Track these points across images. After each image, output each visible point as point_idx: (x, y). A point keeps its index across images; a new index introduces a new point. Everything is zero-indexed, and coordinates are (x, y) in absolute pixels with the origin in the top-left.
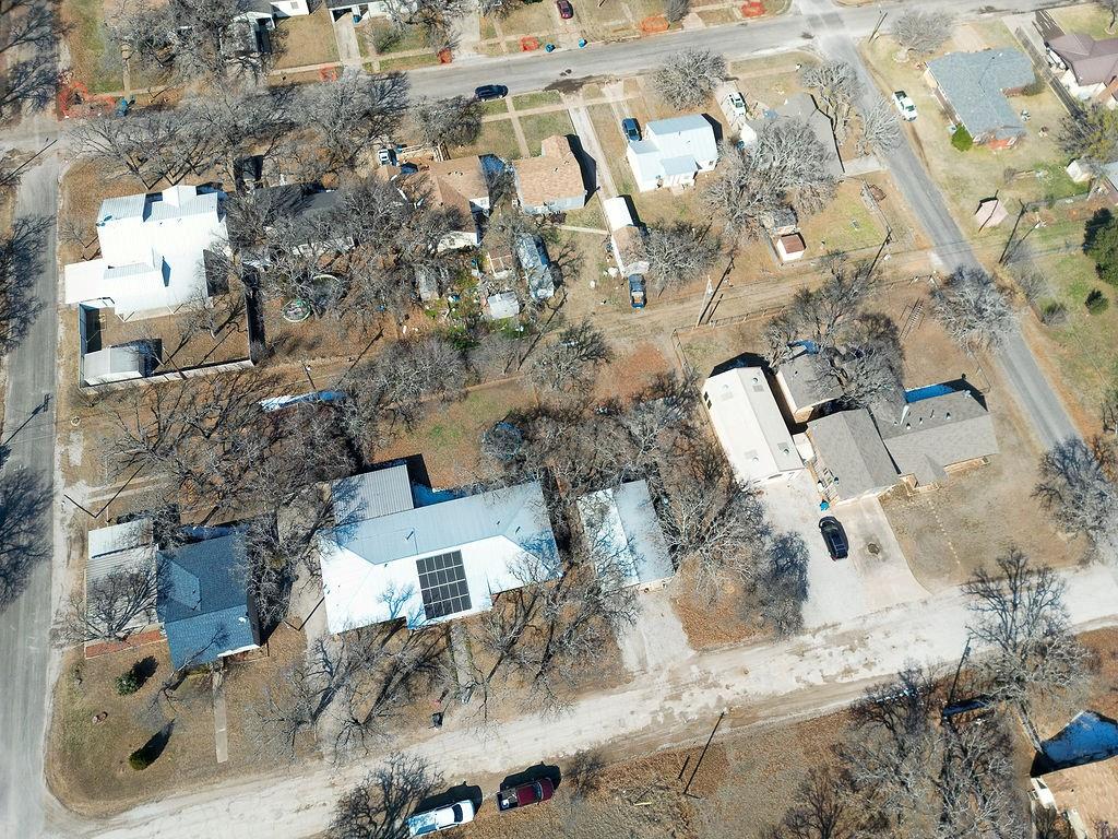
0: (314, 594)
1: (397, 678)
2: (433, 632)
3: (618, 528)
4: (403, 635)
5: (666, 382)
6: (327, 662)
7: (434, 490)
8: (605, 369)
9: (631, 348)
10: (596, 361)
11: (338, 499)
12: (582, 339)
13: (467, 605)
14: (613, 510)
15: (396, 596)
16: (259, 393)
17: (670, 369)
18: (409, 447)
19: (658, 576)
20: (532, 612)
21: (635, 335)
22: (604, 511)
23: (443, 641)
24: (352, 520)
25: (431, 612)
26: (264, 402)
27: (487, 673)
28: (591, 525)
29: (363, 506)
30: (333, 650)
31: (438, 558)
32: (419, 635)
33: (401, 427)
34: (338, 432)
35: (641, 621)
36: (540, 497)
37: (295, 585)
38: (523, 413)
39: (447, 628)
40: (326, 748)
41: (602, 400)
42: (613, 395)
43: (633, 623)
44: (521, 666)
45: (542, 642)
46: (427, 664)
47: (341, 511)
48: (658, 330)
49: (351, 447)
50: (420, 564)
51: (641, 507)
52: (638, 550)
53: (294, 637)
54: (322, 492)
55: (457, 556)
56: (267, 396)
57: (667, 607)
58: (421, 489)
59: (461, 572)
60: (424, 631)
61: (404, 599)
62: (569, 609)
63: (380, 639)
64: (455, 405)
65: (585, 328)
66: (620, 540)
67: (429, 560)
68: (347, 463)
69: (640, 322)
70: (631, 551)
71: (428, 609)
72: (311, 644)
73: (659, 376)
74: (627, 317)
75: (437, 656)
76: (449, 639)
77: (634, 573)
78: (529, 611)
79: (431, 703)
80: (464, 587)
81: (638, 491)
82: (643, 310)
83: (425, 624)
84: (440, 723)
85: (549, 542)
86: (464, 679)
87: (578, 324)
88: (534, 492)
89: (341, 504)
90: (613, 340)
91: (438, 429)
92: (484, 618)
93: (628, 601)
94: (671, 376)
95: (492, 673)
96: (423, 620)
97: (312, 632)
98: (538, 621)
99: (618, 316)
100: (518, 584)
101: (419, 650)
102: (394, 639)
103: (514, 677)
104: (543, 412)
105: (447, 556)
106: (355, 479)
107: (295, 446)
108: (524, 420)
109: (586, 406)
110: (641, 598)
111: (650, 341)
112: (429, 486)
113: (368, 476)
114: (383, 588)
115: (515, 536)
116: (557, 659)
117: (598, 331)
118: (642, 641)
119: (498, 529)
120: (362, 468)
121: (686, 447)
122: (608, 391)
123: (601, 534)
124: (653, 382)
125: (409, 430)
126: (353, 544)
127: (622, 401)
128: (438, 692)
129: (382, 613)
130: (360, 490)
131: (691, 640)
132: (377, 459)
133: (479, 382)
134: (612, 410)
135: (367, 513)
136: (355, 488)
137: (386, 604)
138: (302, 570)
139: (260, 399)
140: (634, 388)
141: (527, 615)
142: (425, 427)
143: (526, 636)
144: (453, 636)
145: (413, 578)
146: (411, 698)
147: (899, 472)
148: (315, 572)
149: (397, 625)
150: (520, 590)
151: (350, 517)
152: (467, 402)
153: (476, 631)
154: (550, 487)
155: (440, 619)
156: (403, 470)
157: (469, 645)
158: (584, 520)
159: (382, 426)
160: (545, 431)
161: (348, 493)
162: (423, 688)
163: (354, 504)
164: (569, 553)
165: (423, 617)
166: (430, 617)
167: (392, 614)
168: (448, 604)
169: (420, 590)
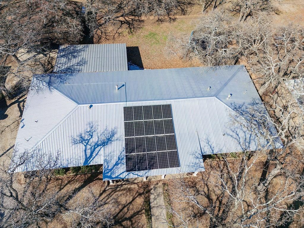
15: (95, 139)
23: (140, 201)
24: (70, 71)
29: (83, 63)
31: (147, 108)
50: (128, 111)
55: (167, 110)
59: (170, 126)
61: (104, 144)
63: (70, 188)
67: (138, 109)
71: (128, 159)
75: (130, 219)
76: (147, 202)
80: (172, 141)
83: (122, 176)
91: (153, 34)
96: (121, 171)
105: (157, 107)
106: (80, 47)
114: (82, 129)
115: (229, 99)
135: (84, 68)
136: (79, 51)
137: (82, 146)
151: (68, 69)
152: (175, 23)
163: (74, 61)
165: (122, 168)
166: (129, 170)
167: (87, 160)
168: (152, 158)
169: (124, 138)
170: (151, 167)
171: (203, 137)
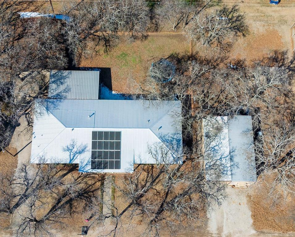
0: (28, 137)
1: (64, 200)
2: (94, 178)
3: (225, 142)
4: (75, 175)
5: (280, 56)
6: (26, 179)
7: (113, 92)
8: (241, 40)
9: (262, 30)
10: (236, 33)
11: (53, 82)
12: (230, 16)
13: (118, 166)
14: (225, 131)
15: (75, 150)
16: (19, 7)
17: (284, 49)
18: (104, 61)
19: (245, 179)
20: (157, 181)
21: (267, 22)
22: (219, 129)
23: (99, 184)
24: (58, 97)
25: (95, 165)
26: (22, 13)
27: (120, 211)
28: (208, 136)
29: (67, 90)
30: (31, 173)
31: (106, 133)
32: (85, 177)
33: (101, 48)
35: (225, 203)
36: (180, 110)
37: (18, 129)
38: (180, 56)
39: (103, 178)
40: (15, 229)
41: (234, 60)
42: (242, 58)
43: (220, 204)
44: (143, 212)
45: (159, 201)
46: (86, 195)
47: (54, 91)
48: (283, 21)
49: (69, 55)
50: (94, 134)
51: (245, 132)
52: (236, 159)
53: (11, 159)
54: (45, 77)
55: (118, 135)
56: (25, 10)
57: (244, 200)
58: (105, 90)
59: (118, 145)
60: (88, 175)
61: (80, 153)
63: (61, 173)
64: (138, 42)
65: (234, 10)
66: (225, 150)
67: (101, 133)
68: (63, 61)
69: (273, 14)
70: (231, 159)
71: (93, 163)
72: (19, 166)
73: (276, 52)
74: (264, 9)
75: (93, 192)
76: (102, 184)
77: (229, 173)
78: (155, 180)
79: (83, 219)
80: (118, 155)
81: (246, 122)
82: (276, 5)
83: (89, 171)
84: (86, 233)
85: (178, 141)
86: (106, 211)
87: (230, 6)
88: (177, 106)
89: (54, 86)
90: (251, 21)
91: (125, 55)
92: (126, 177)
93: (219, 190)
94: (284, 54)
95: (124, 211)
96: (89, 169)
97: (21, 159)
98: (159, 187)
99: (258, 6)
100: (152, 161)
101: (82, 185)
102: (69, 176)
103: (137, 218)
104: (193, 57)
105: (112, 133)
106: (66, 73)
108: (179, 61)
109: (222, 61)
110: (228, 190)
111: (276, 28)
112: (111, 89)
113: (74, 73)
114: (69, 143)
116: (166, 214)
117: (242, 14)
118: (222, 217)
119: (148, 124)
120: (71, 66)
121: (282, 102)
122: (239, 54)
123: (213, 144)
124: (272, 54)
125: (106, 51)
126: (56, 111)
127: (247, 63)
128: (89, 214)
129: (64, 158)
130: (67, 80)
131: (254, 224)
132: (82, 65)
133: (157, 30)
134: (239, 66)
135: (69, 95)
136: (64, 78)
137: (68, 153)
138: (23, 121)
139: (20, 11)
140: (257, 55)
141: (153, 182)
142: (116, 52)
143: (150, 195)
144: (105, 182)
145: (88, 141)
146: (71, 212)
148: (30, 123)
149: (73, 167)
150: (152, 166)
151: (58, 95)
153: (120, 183)
155: (99, 171)
156: (96, 74)
157: (114, 191)
158: (204, 131)
159: (90, 44)
160: (193, 69)
161: (59, 80)
162: (80, 209)
163: (62, 88)
164: (191, 150)
165: (89, 167)
166: (93, 168)
167: (71, 160)
168: (106, 163)
169: (91, 150)
170: (105, 168)
171: (137, 153)
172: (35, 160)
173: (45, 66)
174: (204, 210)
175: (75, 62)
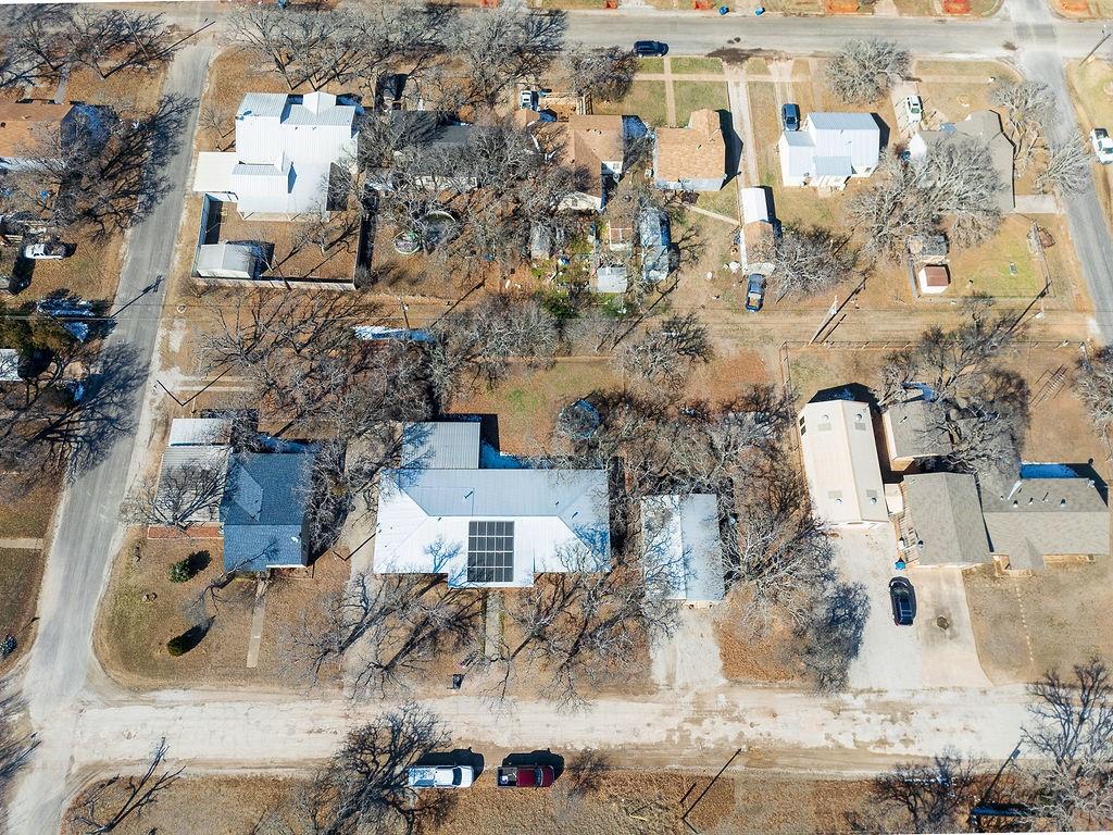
0: (367, 529)
1: (426, 632)
2: (471, 594)
3: (676, 537)
4: (441, 589)
5: (762, 395)
6: (364, 599)
7: (501, 454)
8: (701, 369)
9: (734, 352)
10: (694, 357)
11: (408, 442)
12: (684, 331)
13: (509, 578)
14: (676, 518)
15: (442, 551)
16: (354, 318)
17: (769, 383)
18: (486, 403)
19: (707, 597)
20: (571, 599)
21: (742, 339)
22: (666, 516)
23: (478, 604)
24: (417, 466)
25: (473, 576)
26: (358, 328)
27: (513, 651)
28: (649, 527)
29: (430, 454)
30: (372, 587)
31: (491, 524)
32: (457, 593)
33: (482, 382)
34: (421, 377)
35: (678, 635)
36: (605, 488)
37: (351, 516)
38: (606, 395)
39: (485, 593)
40: (349, 679)
41: (690, 400)
42: (702, 398)
43: (670, 636)
44: (548, 652)
45: (575, 631)
46: (458, 623)
47: (409, 453)
48: (767, 338)
49: (430, 393)
50: (472, 525)
51: (706, 522)
52: (693, 565)
53: (340, 566)
54: (394, 430)
55: (510, 526)
56: (362, 322)
57: (709, 629)
58: (490, 449)
59: (510, 544)
60: (461, 591)
61: (450, 556)
62: (607, 606)
63: (418, 588)
64: (541, 372)
65: (690, 320)
66: (676, 550)
67: (482, 524)
68: (424, 408)
69: (750, 326)
70: (685, 564)
71: (470, 572)
72: (354, 576)
73: (756, 389)
74: (738, 318)
75: (469, 617)
76: (485, 606)
77: (683, 587)
78: (568, 597)
79: (455, 662)
80: (509, 558)
81: (706, 504)
82: (756, 313)
83: (464, 585)
84: (459, 684)
85: (603, 535)
86: (490, 650)
87: (684, 314)
88: (599, 480)
89: (409, 448)
90: (717, 339)
91: (519, 393)
92: (524, 594)
93: (669, 612)
94: (768, 390)
95: (520, 649)
96: (463, 581)
97: (357, 564)
98: (574, 609)
99: (728, 314)
100: (560, 569)
101: (452, 607)
102: (432, 592)
103: (539, 662)
104: (625, 399)
105: (500, 524)
106: (428, 426)
107: (377, 381)
108: (605, 402)
109: (672, 402)
110: (684, 613)
111: (757, 349)
112: (497, 448)
113: (440, 425)
114: (432, 541)
115: (570, 521)
116: (585, 652)
117: (702, 326)
118: (675, 656)
119: (555, 509)
120: (437, 416)
121: (767, 468)
122: (699, 392)
123: (658, 540)
124: (749, 392)
125: (490, 388)
126: (416, 490)
127: (711, 406)
128: (463, 655)
129: (426, 565)
130: (430, 438)
131: (725, 668)
132: (453, 410)
133: (569, 354)
134: (699, 414)
135: (433, 463)
136: (426, 434)
137: (431, 557)
138: (359, 502)
139: (355, 324)
140: (727, 394)
141: (566, 598)
142: (506, 387)
143: (560, 623)
144: (489, 602)
145: (463, 538)
146: (436, 652)
147: (992, 550)
148: (372, 507)
149: (438, 579)
150: (563, 575)
151: (416, 462)
152: (553, 372)
153: (513, 605)
154: (617, 482)
155: (480, 584)
156: (474, 429)
157: (502, 618)
158: (643, 520)
159: (465, 378)
160: (624, 421)
161: (418, 438)
162: (449, 646)
163: (422, 450)
164: (621, 553)
165: (465, 578)
166: (470, 580)
167: (435, 569)
168: (490, 572)
169: (467, 551)
170: (489, 580)
171: (538, 555)
172: (380, 568)
173: (397, 416)
174: (644, 645)
175: (442, 410)
